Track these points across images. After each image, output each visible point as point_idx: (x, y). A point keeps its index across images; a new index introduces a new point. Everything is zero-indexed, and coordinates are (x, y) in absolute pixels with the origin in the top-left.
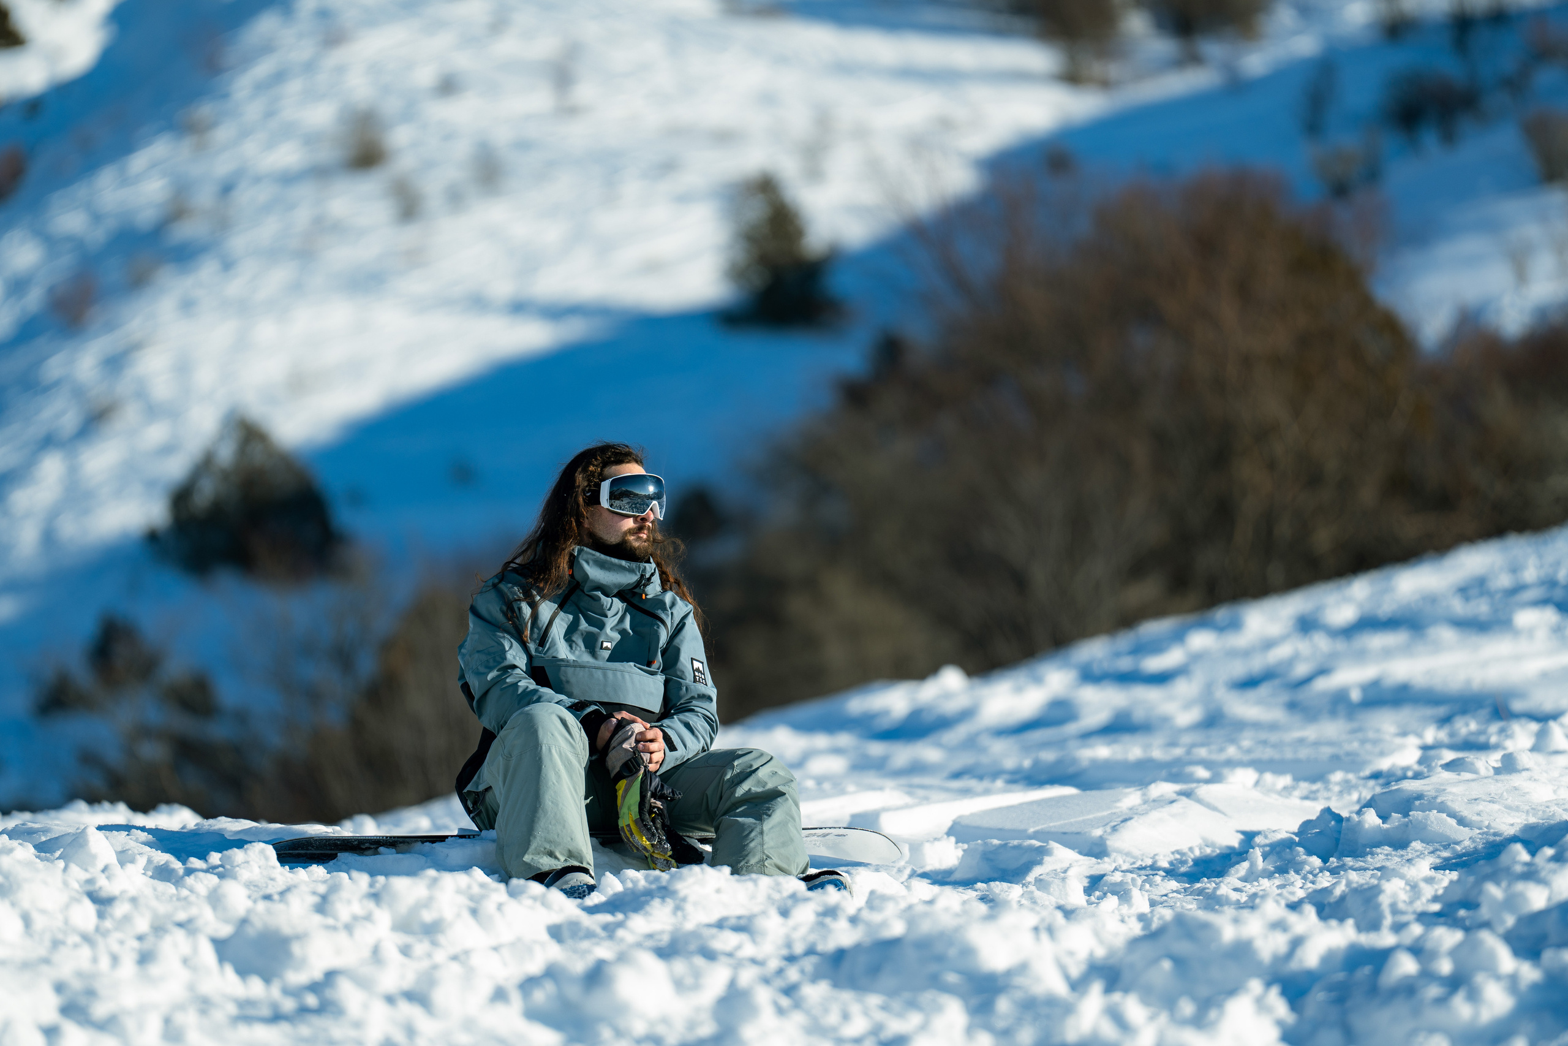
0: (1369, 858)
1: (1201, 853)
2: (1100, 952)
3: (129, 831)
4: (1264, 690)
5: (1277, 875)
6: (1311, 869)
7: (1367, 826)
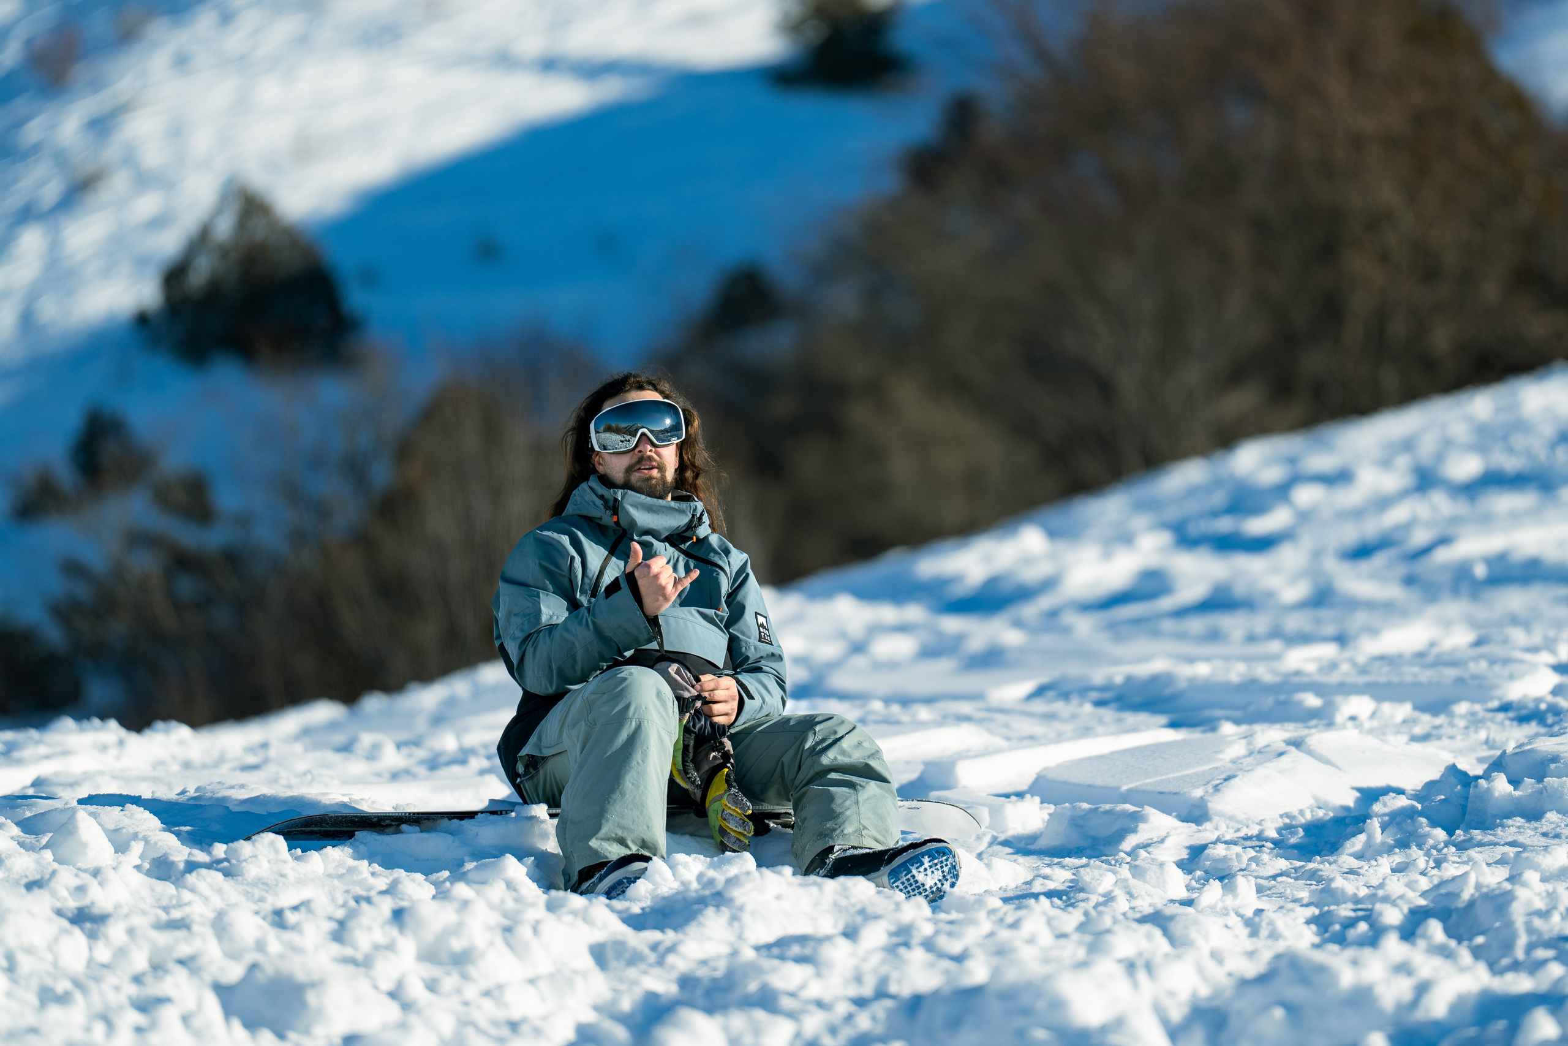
0: (1499, 831)
1: (1313, 816)
2: (1204, 991)
3: (123, 806)
4: (1379, 560)
5: (1397, 850)
6: (1435, 843)
7: (1497, 794)
